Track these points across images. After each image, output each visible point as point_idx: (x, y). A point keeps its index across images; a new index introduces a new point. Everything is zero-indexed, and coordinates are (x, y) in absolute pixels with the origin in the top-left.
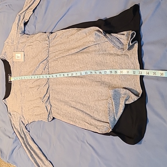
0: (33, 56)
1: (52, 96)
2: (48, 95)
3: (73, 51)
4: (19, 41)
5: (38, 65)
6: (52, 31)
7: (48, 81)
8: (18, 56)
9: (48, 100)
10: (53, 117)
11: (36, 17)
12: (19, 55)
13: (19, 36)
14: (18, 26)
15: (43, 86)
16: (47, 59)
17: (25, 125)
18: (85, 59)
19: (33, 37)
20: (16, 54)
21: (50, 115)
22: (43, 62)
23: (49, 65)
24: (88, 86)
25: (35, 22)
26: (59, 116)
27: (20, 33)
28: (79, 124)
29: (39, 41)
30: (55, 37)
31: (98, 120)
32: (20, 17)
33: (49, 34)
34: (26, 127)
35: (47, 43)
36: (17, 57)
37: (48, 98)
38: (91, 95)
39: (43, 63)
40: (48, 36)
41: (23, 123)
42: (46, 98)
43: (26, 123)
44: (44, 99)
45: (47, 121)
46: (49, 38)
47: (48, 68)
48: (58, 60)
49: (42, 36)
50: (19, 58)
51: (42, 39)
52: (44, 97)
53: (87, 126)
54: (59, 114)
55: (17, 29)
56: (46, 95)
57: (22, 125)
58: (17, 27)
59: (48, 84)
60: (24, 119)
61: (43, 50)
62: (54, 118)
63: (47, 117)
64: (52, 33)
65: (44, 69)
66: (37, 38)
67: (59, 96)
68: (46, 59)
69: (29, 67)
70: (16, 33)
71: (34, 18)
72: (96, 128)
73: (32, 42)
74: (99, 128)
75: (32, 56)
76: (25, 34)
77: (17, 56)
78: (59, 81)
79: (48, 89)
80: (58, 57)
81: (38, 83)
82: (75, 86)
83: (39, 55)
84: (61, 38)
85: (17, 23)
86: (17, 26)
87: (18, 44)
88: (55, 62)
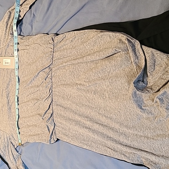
0: (29, 62)
1: (57, 113)
2: (50, 111)
3: (90, 58)
4: (10, 43)
5: (37, 74)
6: (57, 32)
7: (51, 94)
8: (7, 62)
9: (51, 117)
10: (57, 139)
11: (34, 15)
12: (8, 60)
13: (10, 37)
14: (7, 24)
15: (44, 100)
16: (51, 66)
17: (16, 147)
19: (29, 39)
20: (4, 60)
21: (53, 136)
22: (44, 70)
23: (53, 75)
25: (32, 21)
26: (66, 138)
27: (11, 34)
28: (96, 149)
29: (39, 45)
30: (63, 39)
32: (11, 14)
33: (54, 35)
34: (16, 149)
35: (50, 47)
36: (6, 63)
37: (51, 115)
38: (115, 115)
39: (44, 72)
40: (52, 39)
41: (12, 144)
42: (48, 115)
43: (16, 144)
44: (45, 116)
45: (49, 144)
46: (53, 41)
47: (51, 77)
48: (66, 68)
49: (43, 39)
50: (8, 65)
51: (43, 42)
52: (45, 113)
53: (108, 152)
54: (67, 136)
55: (5, 28)
56: (47, 111)
57: (12, 146)
58: (5, 26)
59: (51, 98)
60: (14, 139)
61: (45, 56)
63: (49, 139)
64: (57, 35)
65: (45, 79)
66: (36, 40)
67: (67, 113)
68: (48, 67)
69: (23, 76)
70: (4, 34)
71: (31, 16)
73: (28, 45)
74: (128, 155)
75: (27, 62)
77: (6, 62)
78: (68, 95)
79: (50, 104)
80: (66, 64)
81: (35, 96)
83: (39, 62)
84: (72, 41)
85: (5, 21)
86: (6, 24)
87: (8, 47)
88: (61, 70)
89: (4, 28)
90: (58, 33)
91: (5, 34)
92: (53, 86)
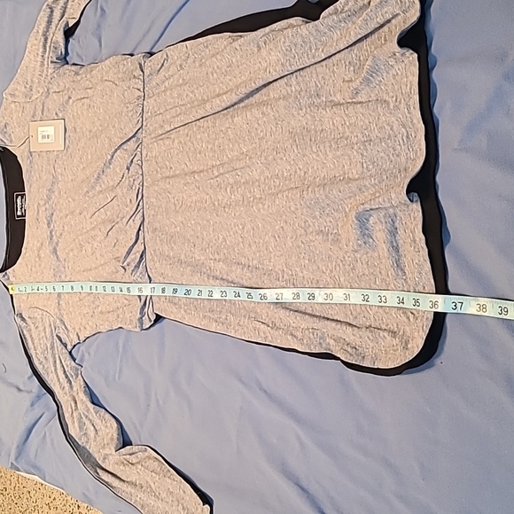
0: (93, 131)
1: (155, 251)
2: (139, 248)
3: (218, 102)
4: (51, 86)
5: (109, 157)
6: (152, 48)
7: (141, 204)
8: (46, 134)
9: (140, 261)
10: (157, 315)
11: (102, 9)
12: (50, 130)
13: (50, 71)
14: (46, 40)
15: (125, 220)
16: (139, 135)
17: (69, 347)
18: (256, 125)
19: (92, 71)
20: (40, 129)
21: (146, 310)
22: (125, 147)
23: (144, 155)
24: (266, 206)
25: (99, 26)
26: (175, 310)
27: (52, 62)
28: (237, 328)
29: (113, 83)
30: (163, 65)
31: (296, 311)
32: (52, 12)
33: (144, 57)
34: (70, 353)
35: (136, 86)
36: (43, 137)
37: (142, 256)
38: (275, 237)
39: (126, 150)
40: (140, 65)
41: (61, 341)
42: (135, 256)
43: (71, 339)
44: (128, 260)
45: (138, 330)
46: (142, 71)
47: (139, 162)
48: (173, 136)
49: (121, 67)
50: (49, 141)
51: (120, 76)
52: (129, 253)
53: (262, 334)
54: (175, 304)
55: (41, 50)
56: (133, 246)
57: (60, 347)
58: (41, 44)
59: (141, 214)
60: (66, 328)
61: (125, 109)
62: (159, 318)
63: (139, 316)
64: (151, 54)
65: (128, 169)
66: (107, 72)
67: (175, 248)
68: (133, 136)
69: (82, 167)
70: (39, 63)
71: (95, 13)
72: (290, 337)
73: (91, 86)
74: (299, 335)
75: (90, 131)
76: (67, 63)
77: (44, 134)
78: (176, 202)
79: (139, 229)
80: (173, 127)
81: (108, 213)
82: (227, 210)
83: (114, 127)
84: (181, 66)
85: (41, 32)
86: (43, 39)
87: (47, 97)
88: (161, 142)
89: (38, 50)
90: (154, 51)
91: (42, 64)
92: (145, 184)
